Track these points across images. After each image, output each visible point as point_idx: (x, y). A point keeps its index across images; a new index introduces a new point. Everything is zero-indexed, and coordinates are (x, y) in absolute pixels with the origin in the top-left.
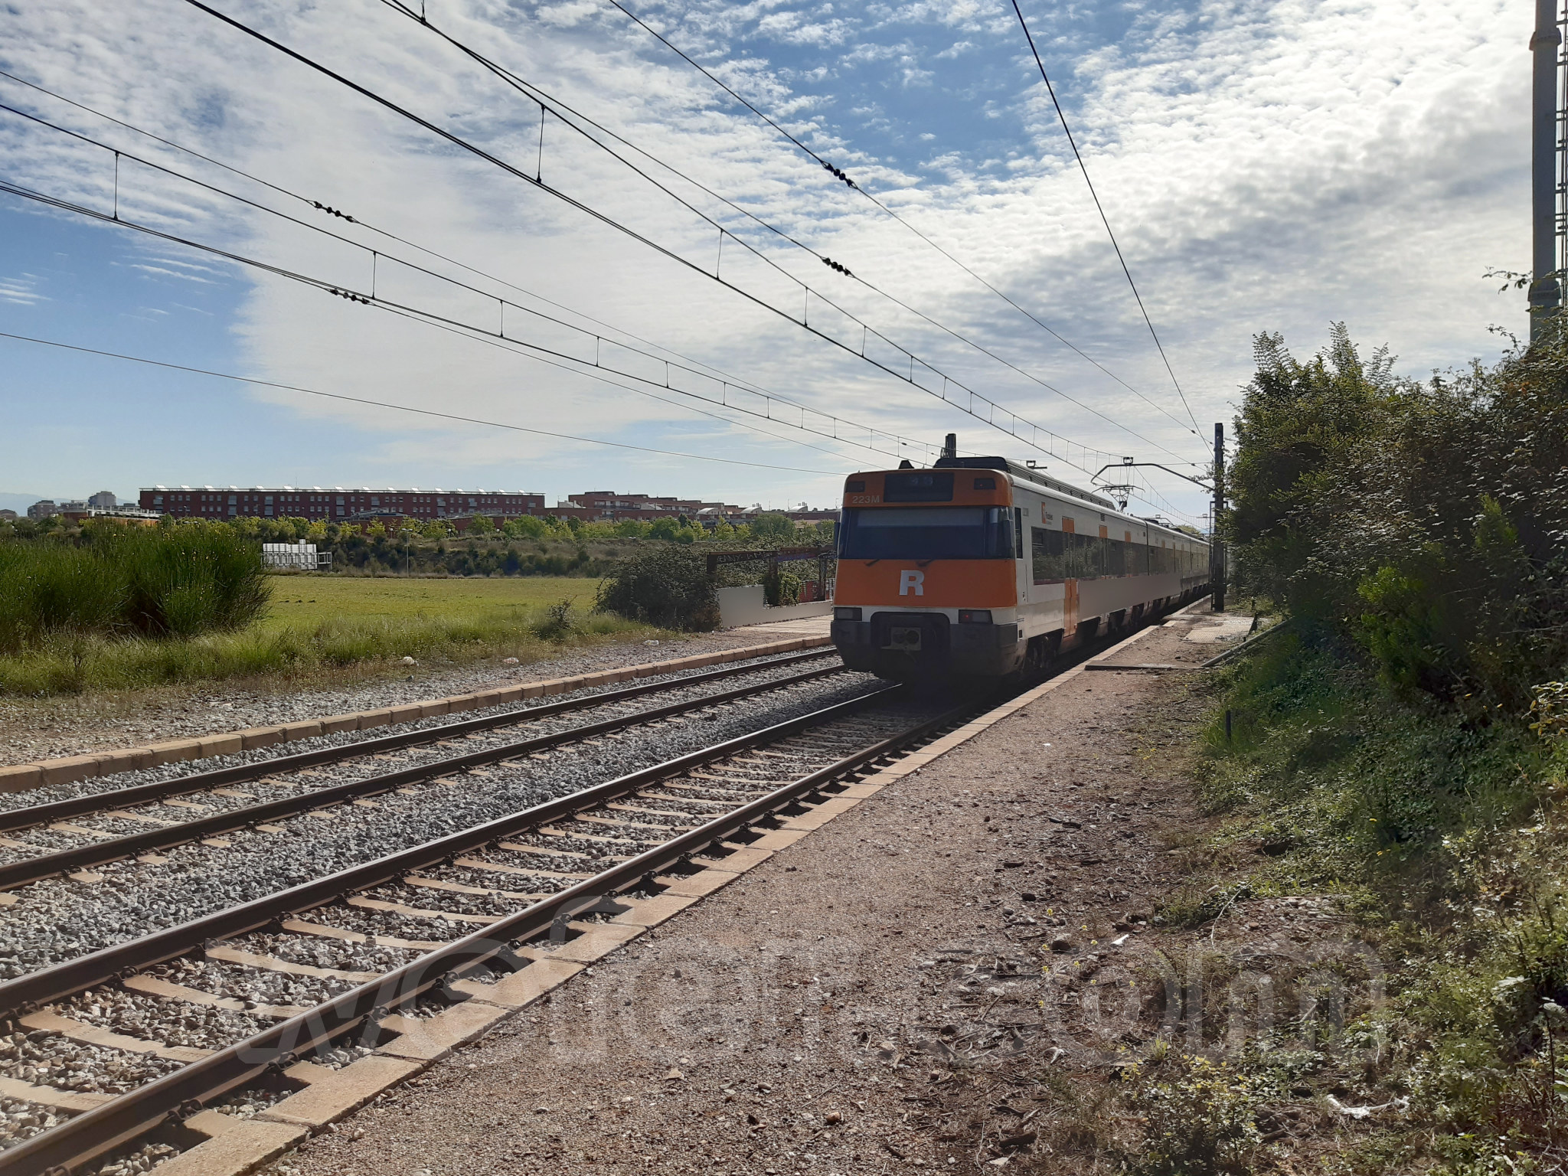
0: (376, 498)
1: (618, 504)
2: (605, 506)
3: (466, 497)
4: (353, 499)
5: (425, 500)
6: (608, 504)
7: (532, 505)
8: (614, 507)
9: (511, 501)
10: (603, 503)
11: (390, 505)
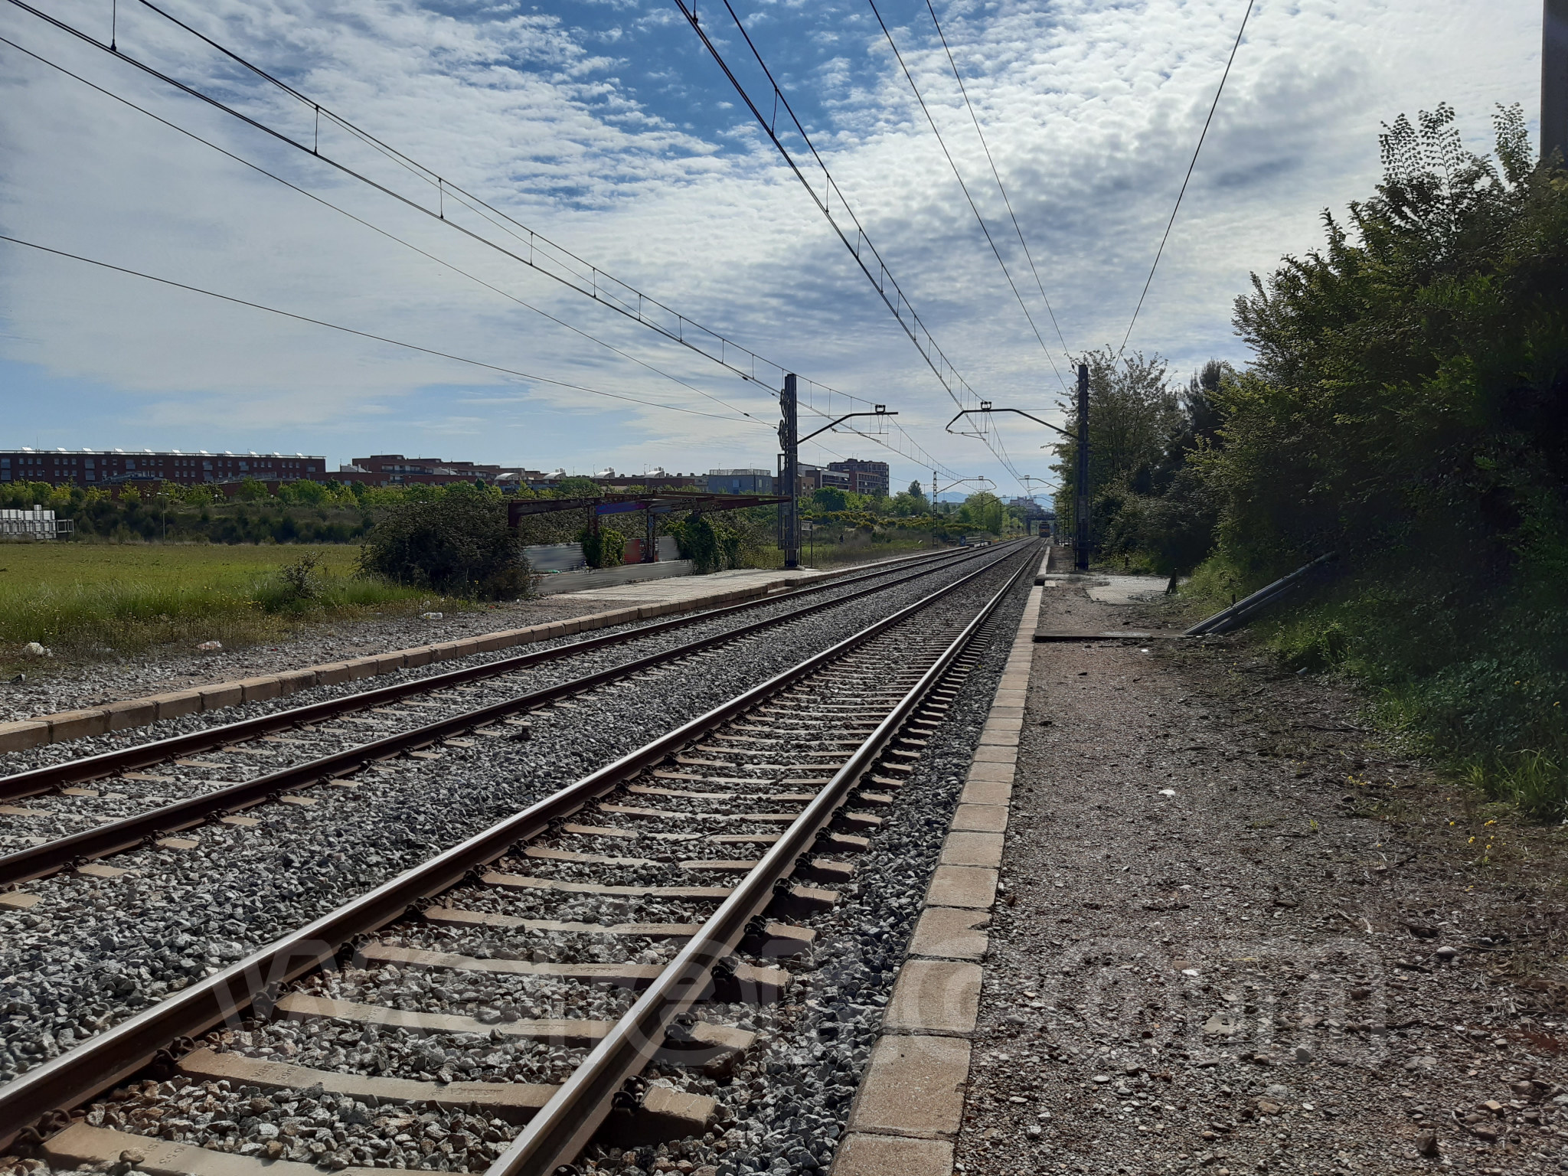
0: (132, 461)
1: (408, 468)
2: (393, 471)
3: (236, 460)
4: (104, 462)
5: (189, 463)
6: (397, 468)
7: (312, 469)
8: (403, 471)
9: (287, 465)
10: (391, 468)
11: (148, 468)
